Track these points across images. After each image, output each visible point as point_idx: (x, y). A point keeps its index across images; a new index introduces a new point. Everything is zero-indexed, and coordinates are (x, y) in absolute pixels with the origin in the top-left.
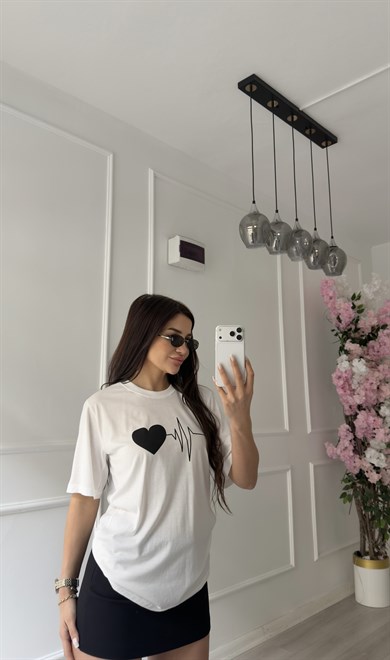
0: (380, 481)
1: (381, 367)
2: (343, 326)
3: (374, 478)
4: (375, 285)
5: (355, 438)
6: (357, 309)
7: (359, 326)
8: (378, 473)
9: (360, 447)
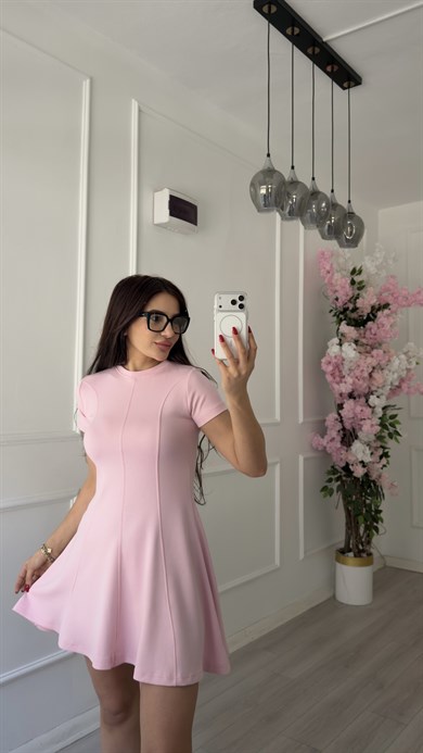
0: (367, 475)
1: (374, 352)
2: (340, 304)
3: (359, 472)
4: (377, 259)
5: (344, 429)
6: (356, 286)
7: (358, 305)
8: (364, 466)
9: (348, 437)
